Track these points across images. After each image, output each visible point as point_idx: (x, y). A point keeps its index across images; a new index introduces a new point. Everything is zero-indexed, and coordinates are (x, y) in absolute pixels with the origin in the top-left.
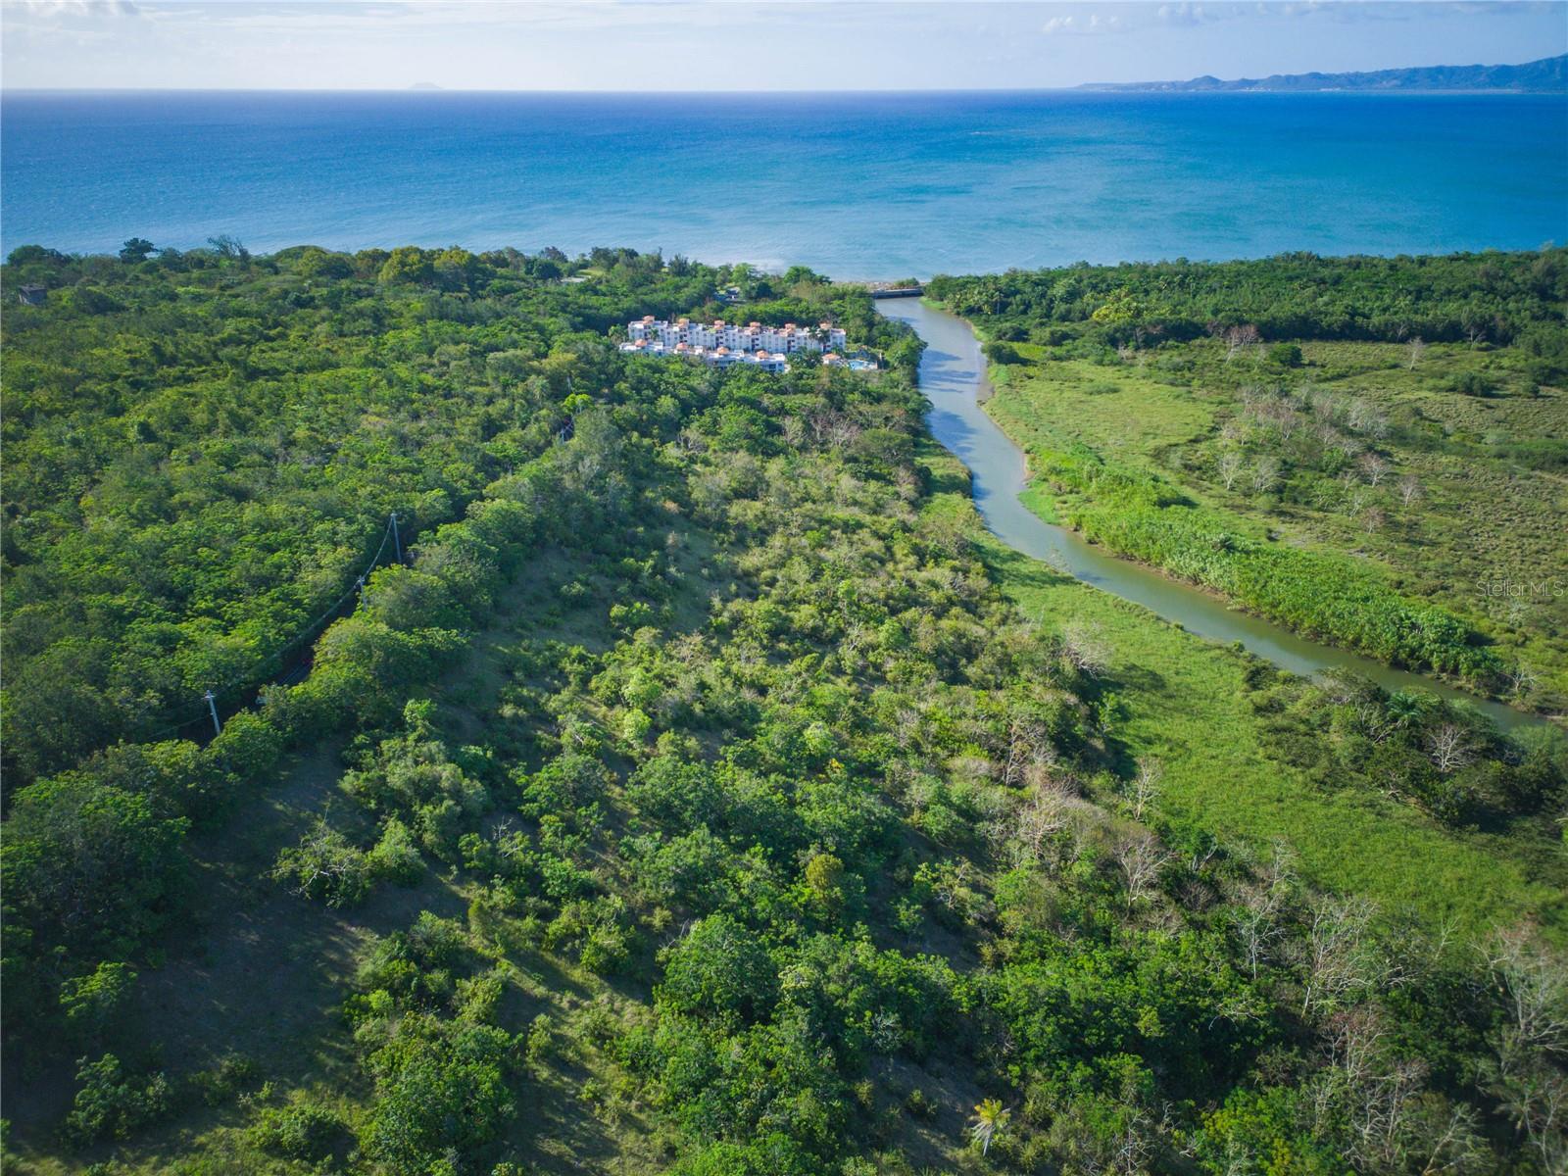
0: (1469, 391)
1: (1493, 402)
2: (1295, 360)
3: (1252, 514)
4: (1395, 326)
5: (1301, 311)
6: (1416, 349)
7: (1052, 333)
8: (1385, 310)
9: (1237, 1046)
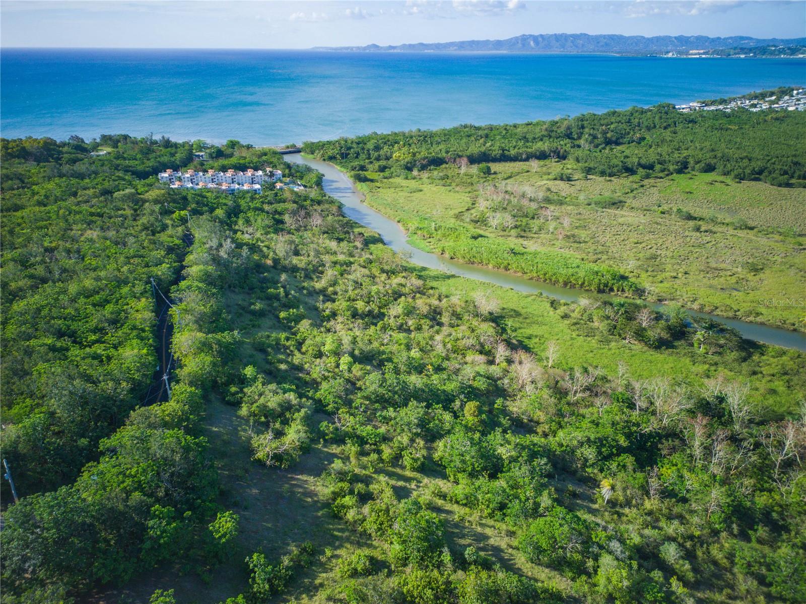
0: (562, 179)
1: (572, 183)
2: (488, 172)
3: (510, 238)
4: (521, 154)
7: (380, 166)
8: (515, 147)
9: (649, 444)
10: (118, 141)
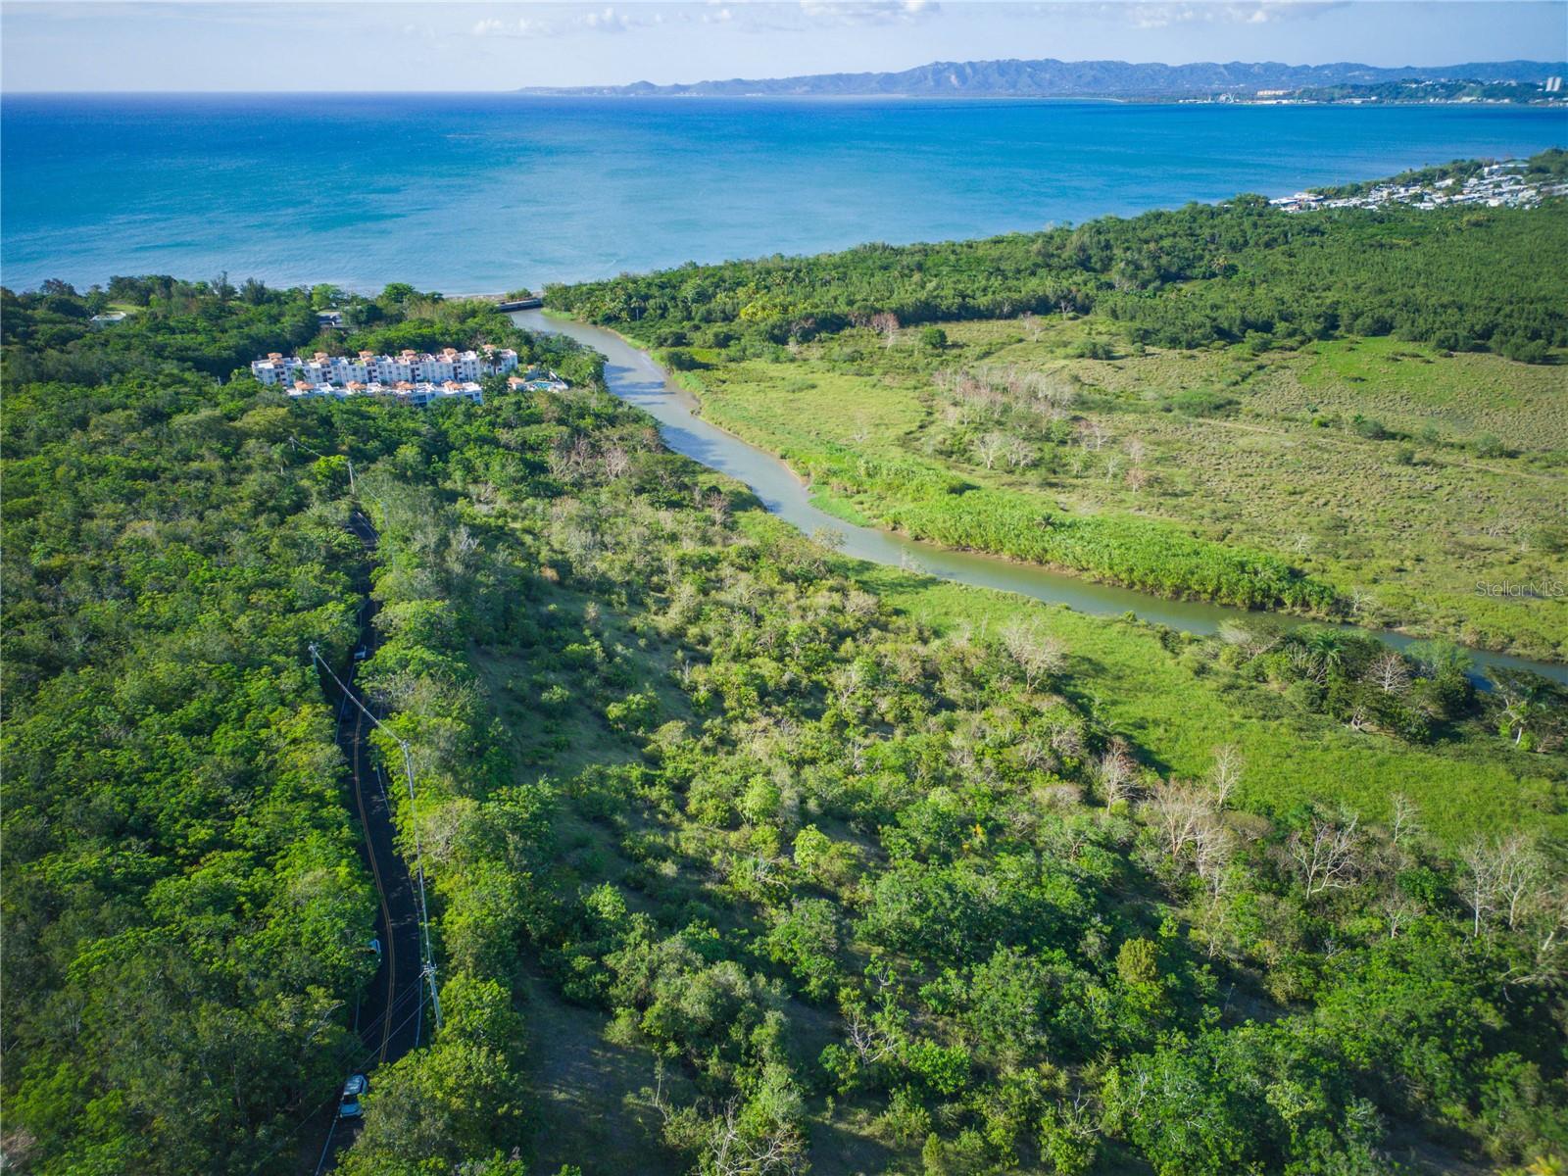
0: (1095, 356)
1: (1118, 363)
2: (940, 343)
3: (1027, 489)
4: (1000, 305)
5: (923, 295)
6: (1031, 326)
7: (716, 335)
8: (985, 290)
9: (1530, 1009)
10: (150, 291)
